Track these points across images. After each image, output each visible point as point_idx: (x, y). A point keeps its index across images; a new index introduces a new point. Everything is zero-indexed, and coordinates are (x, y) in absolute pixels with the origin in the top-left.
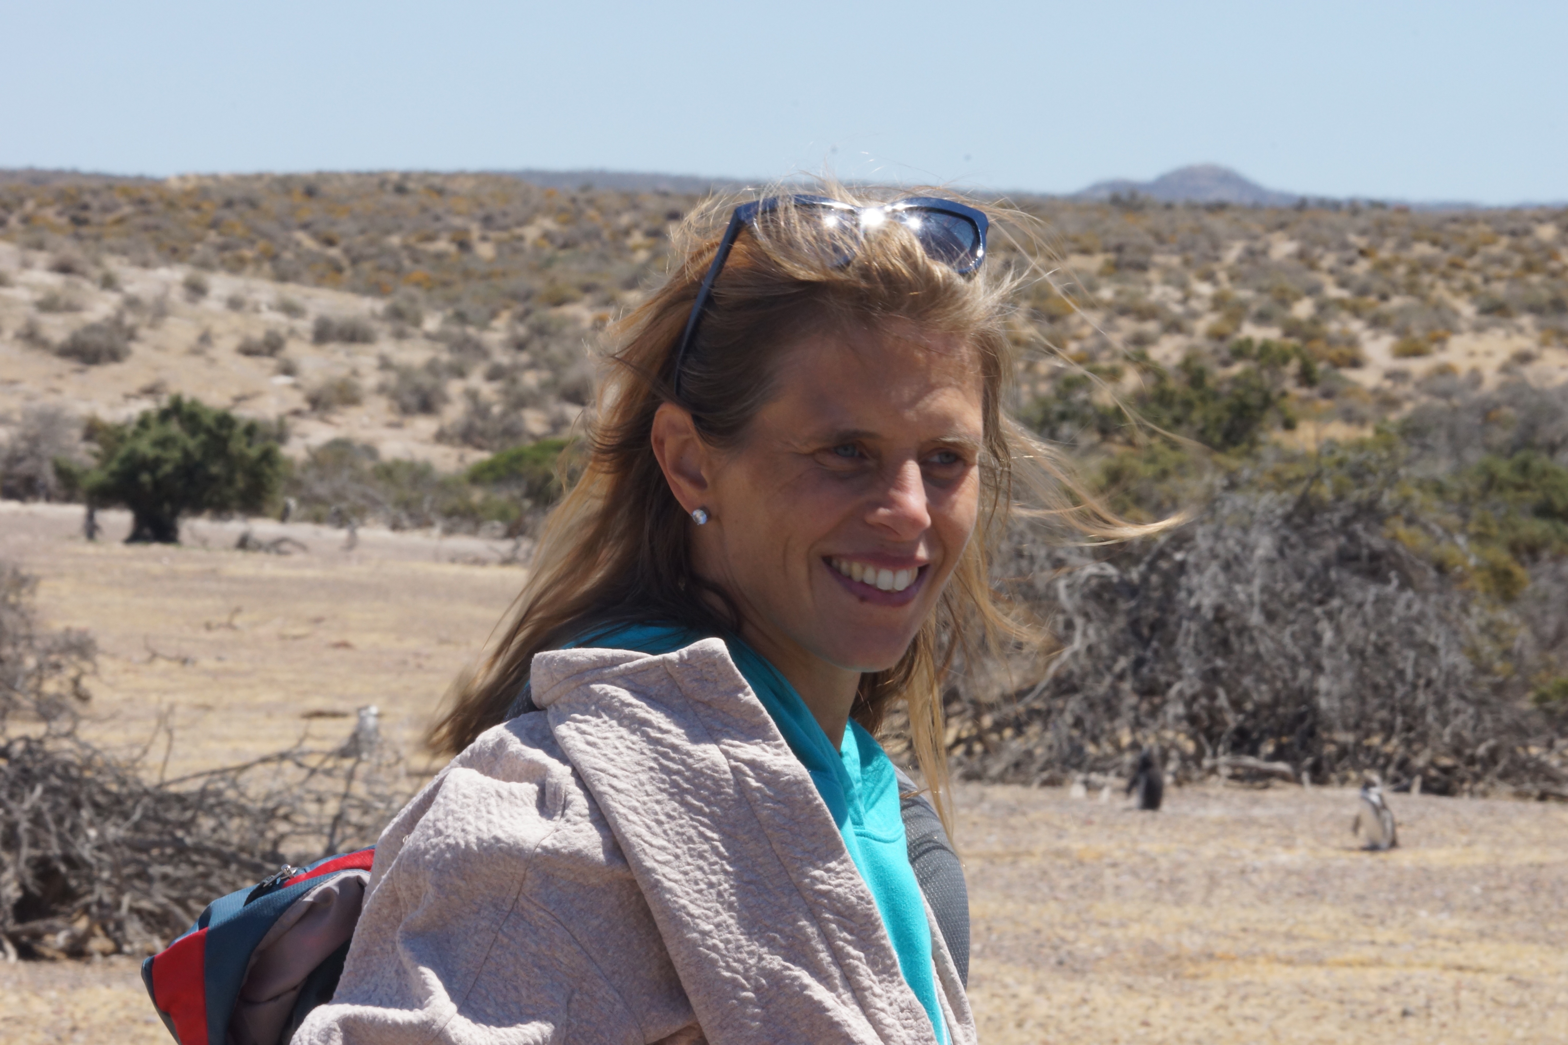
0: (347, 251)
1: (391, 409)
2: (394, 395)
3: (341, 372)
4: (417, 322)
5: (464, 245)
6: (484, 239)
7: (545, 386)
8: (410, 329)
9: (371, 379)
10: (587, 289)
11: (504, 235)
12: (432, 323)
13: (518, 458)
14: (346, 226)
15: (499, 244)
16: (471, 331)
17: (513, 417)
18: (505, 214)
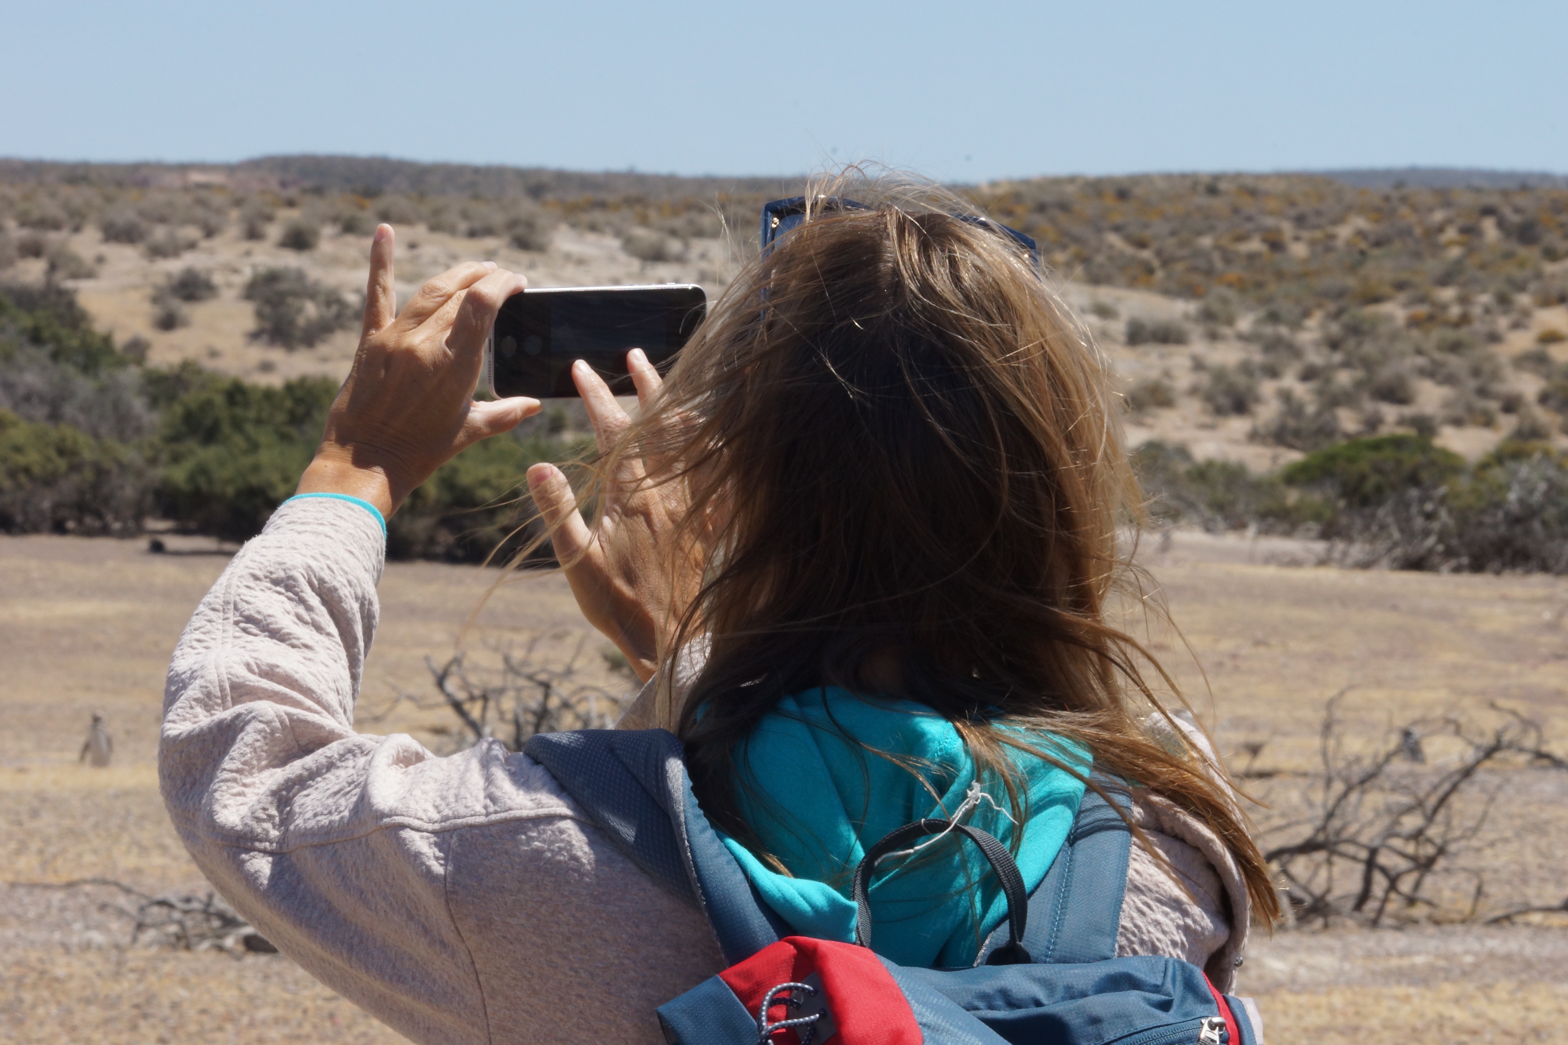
0: (1159, 253)
1: (1204, 411)
2: (1209, 398)
3: (1154, 374)
4: (1230, 321)
5: (1276, 245)
6: (1297, 239)
7: (1359, 385)
8: (1225, 330)
9: (1183, 380)
10: (1400, 286)
11: (1318, 234)
12: (1245, 323)
13: (1332, 458)
14: (1159, 228)
15: (1313, 243)
16: (1283, 330)
17: (1327, 417)
18: (1318, 213)
